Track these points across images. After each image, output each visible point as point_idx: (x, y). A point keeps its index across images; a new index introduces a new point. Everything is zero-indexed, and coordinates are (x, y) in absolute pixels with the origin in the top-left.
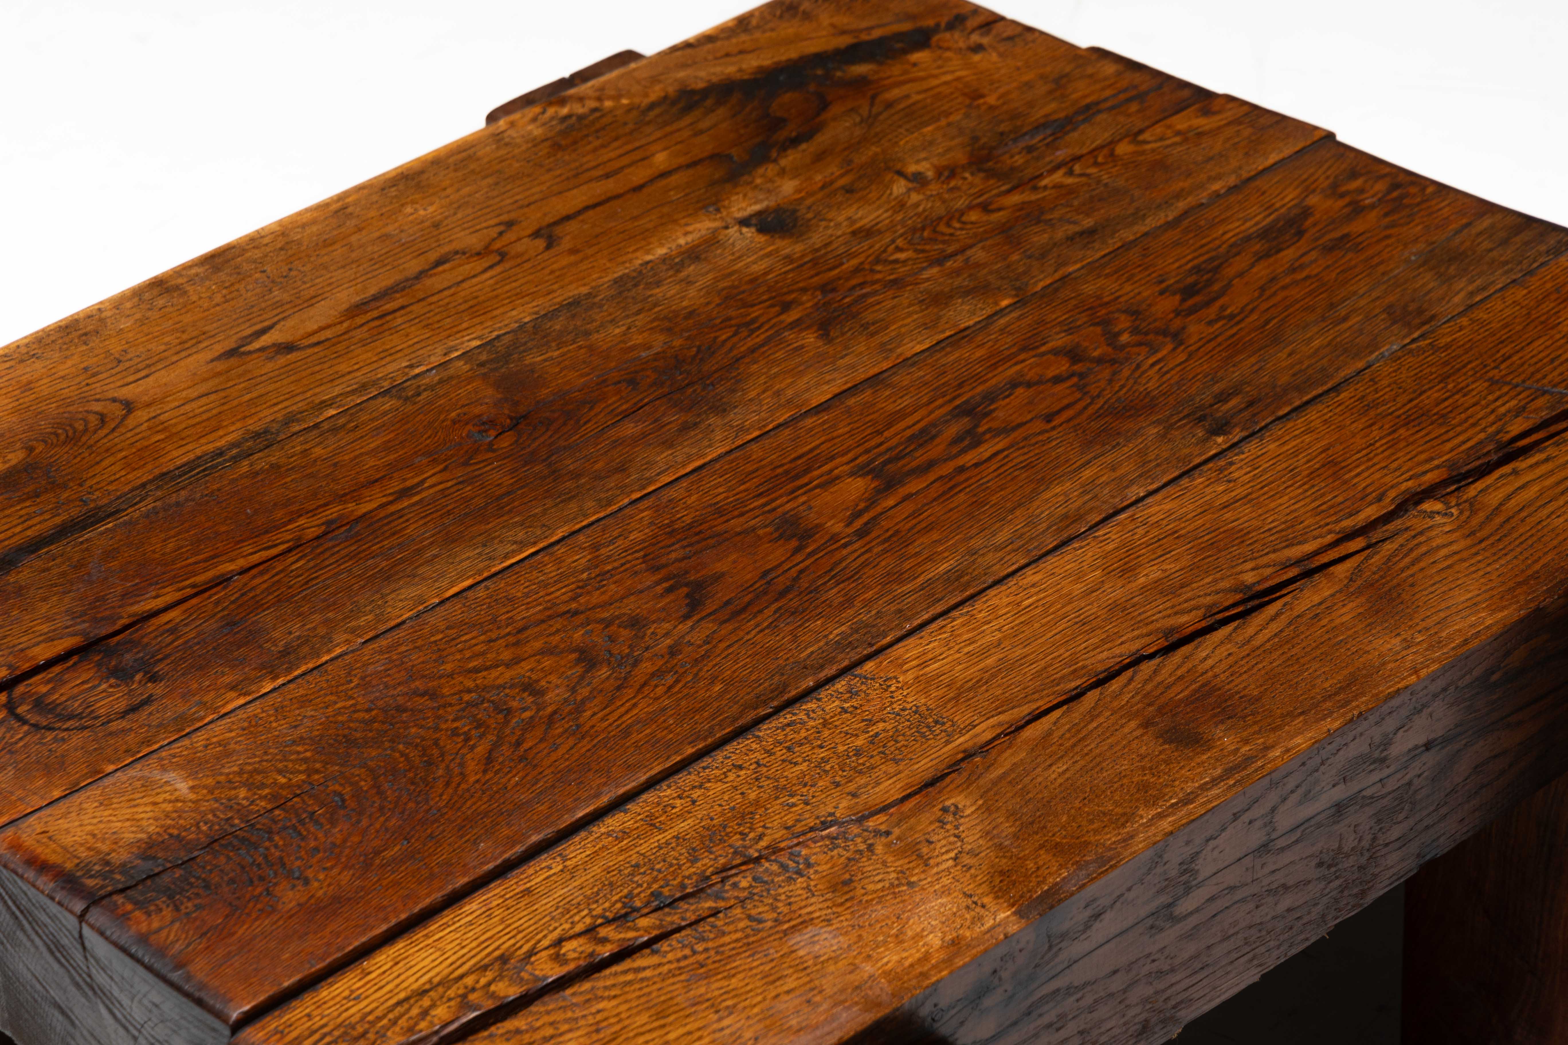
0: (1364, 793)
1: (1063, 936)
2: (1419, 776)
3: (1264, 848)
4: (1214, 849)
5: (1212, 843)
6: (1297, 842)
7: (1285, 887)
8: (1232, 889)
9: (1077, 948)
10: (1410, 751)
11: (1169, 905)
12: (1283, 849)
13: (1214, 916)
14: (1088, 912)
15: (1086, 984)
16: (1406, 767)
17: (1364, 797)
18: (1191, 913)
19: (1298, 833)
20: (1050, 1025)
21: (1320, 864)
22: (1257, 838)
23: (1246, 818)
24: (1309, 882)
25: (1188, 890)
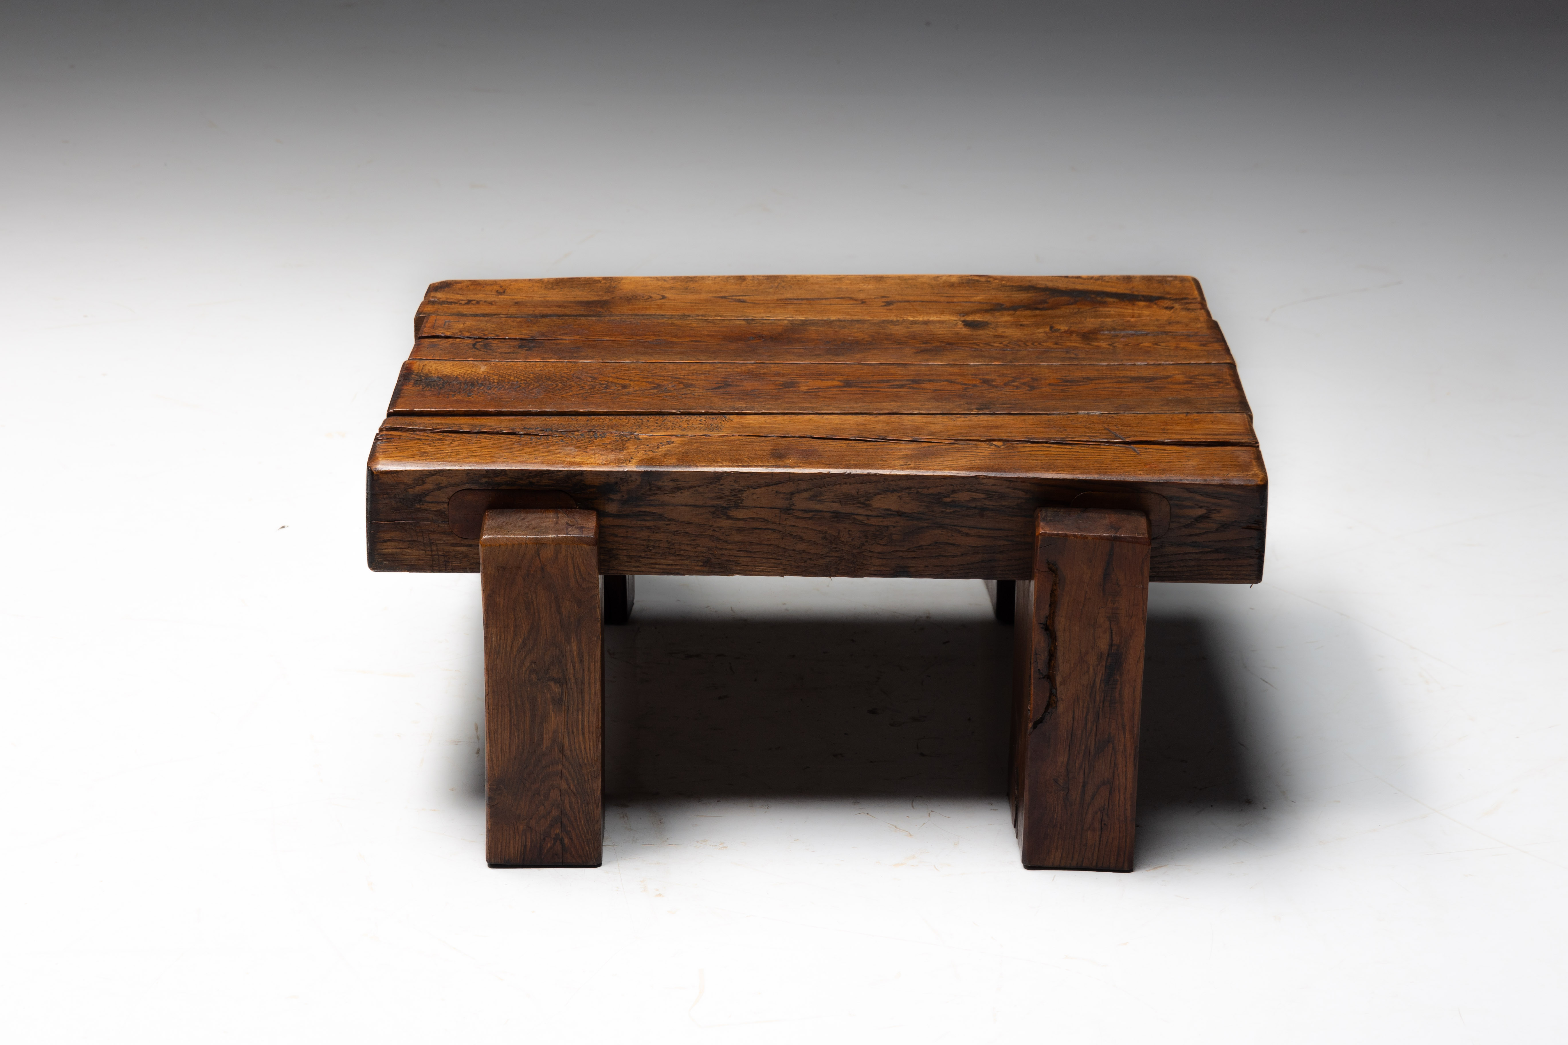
0: (856, 516)
1: (659, 488)
2: (894, 527)
3: (787, 511)
4: (753, 494)
5: (752, 491)
6: (810, 518)
7: (801, 539)
8: (765, 520)
9: (667, 498)
10: (886, 510)
11: (725, 508)
12: (798, 517)
13: (755, 528)
14: (672, 484)
15: (671, 520)
16: (884, 517)
17: (855, 518)
18: (740, 519)
19: (810, 515)
20: (649, 528)
21: (825, 538)
22: (781, 503)
23: (775, 488)
24: (817, 544)
25: (737, 506)
